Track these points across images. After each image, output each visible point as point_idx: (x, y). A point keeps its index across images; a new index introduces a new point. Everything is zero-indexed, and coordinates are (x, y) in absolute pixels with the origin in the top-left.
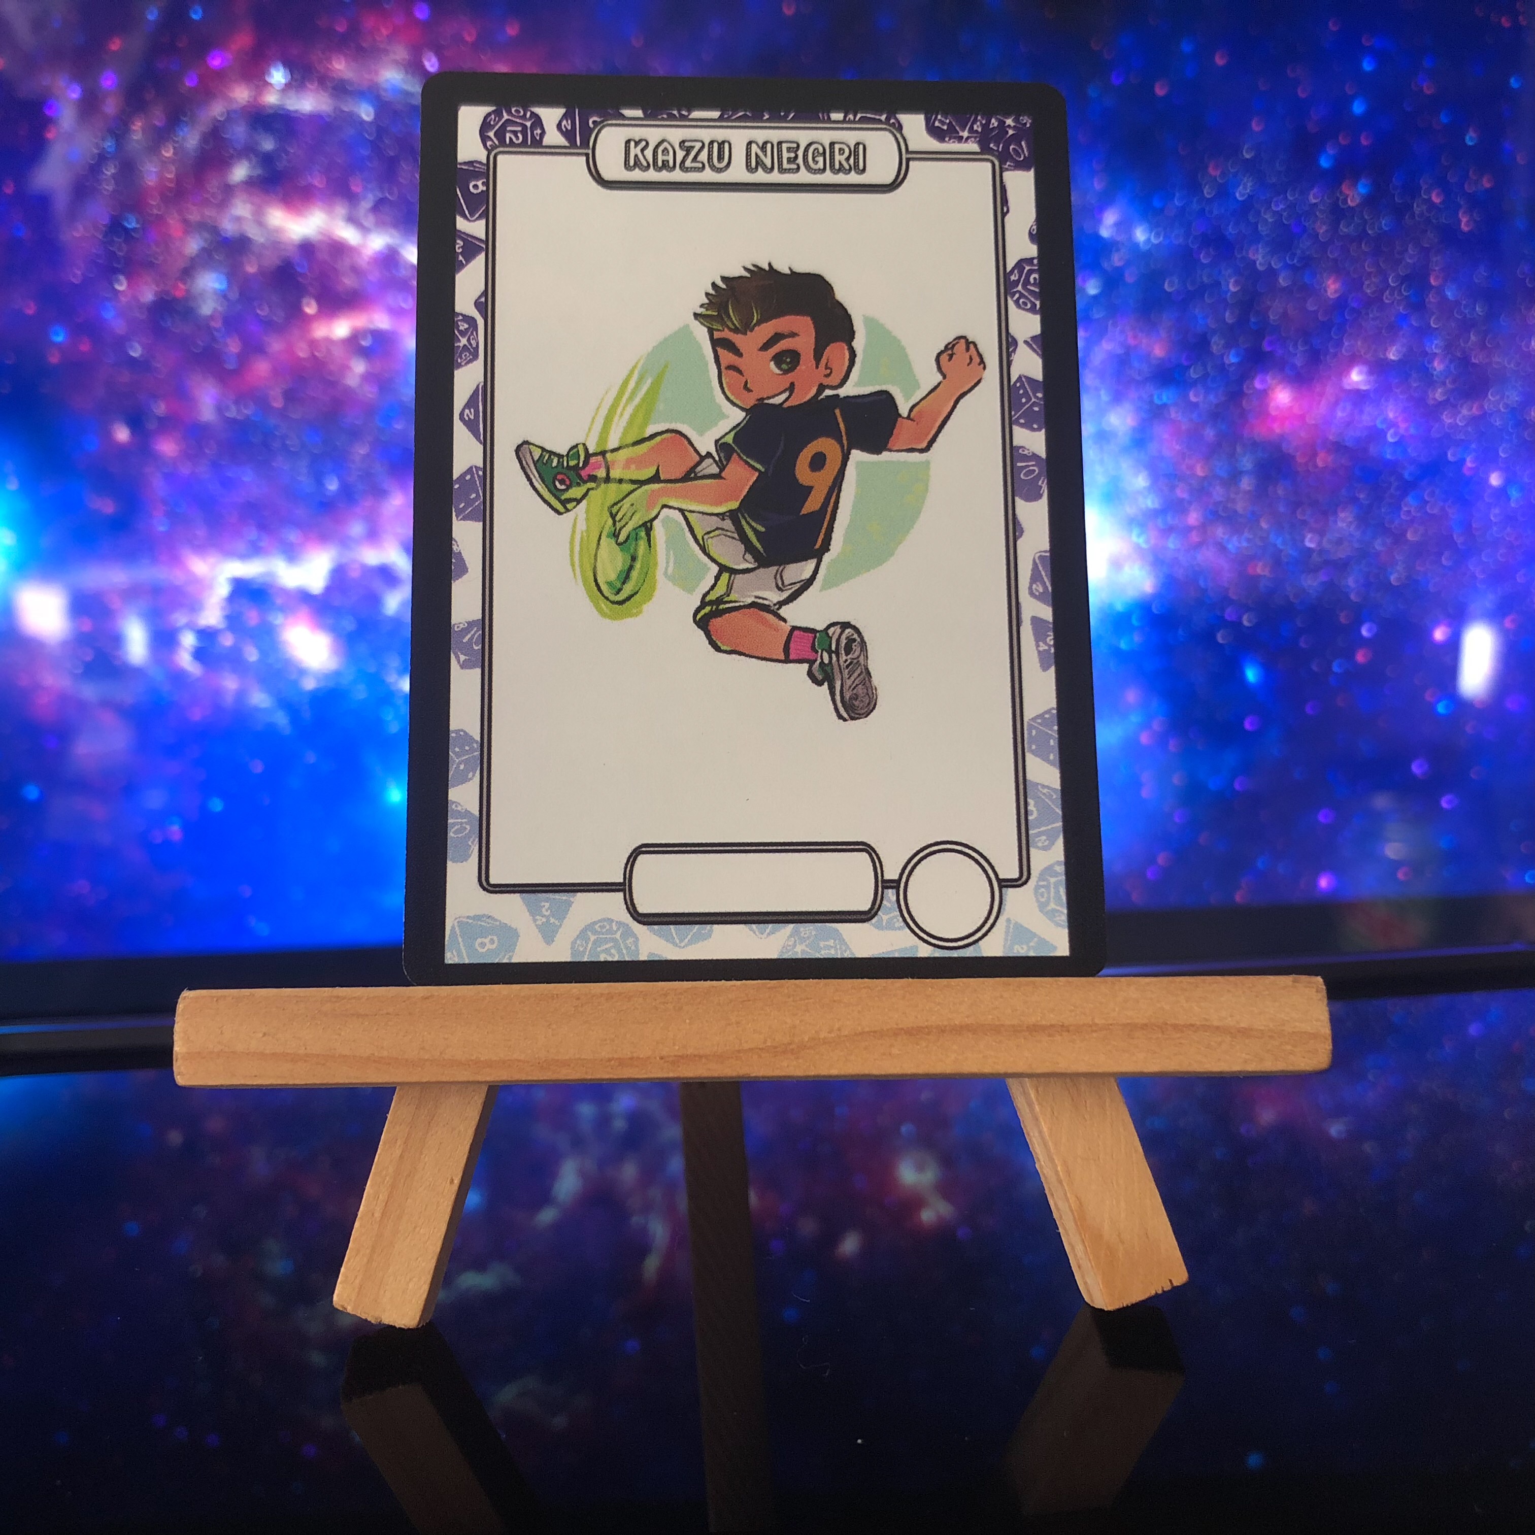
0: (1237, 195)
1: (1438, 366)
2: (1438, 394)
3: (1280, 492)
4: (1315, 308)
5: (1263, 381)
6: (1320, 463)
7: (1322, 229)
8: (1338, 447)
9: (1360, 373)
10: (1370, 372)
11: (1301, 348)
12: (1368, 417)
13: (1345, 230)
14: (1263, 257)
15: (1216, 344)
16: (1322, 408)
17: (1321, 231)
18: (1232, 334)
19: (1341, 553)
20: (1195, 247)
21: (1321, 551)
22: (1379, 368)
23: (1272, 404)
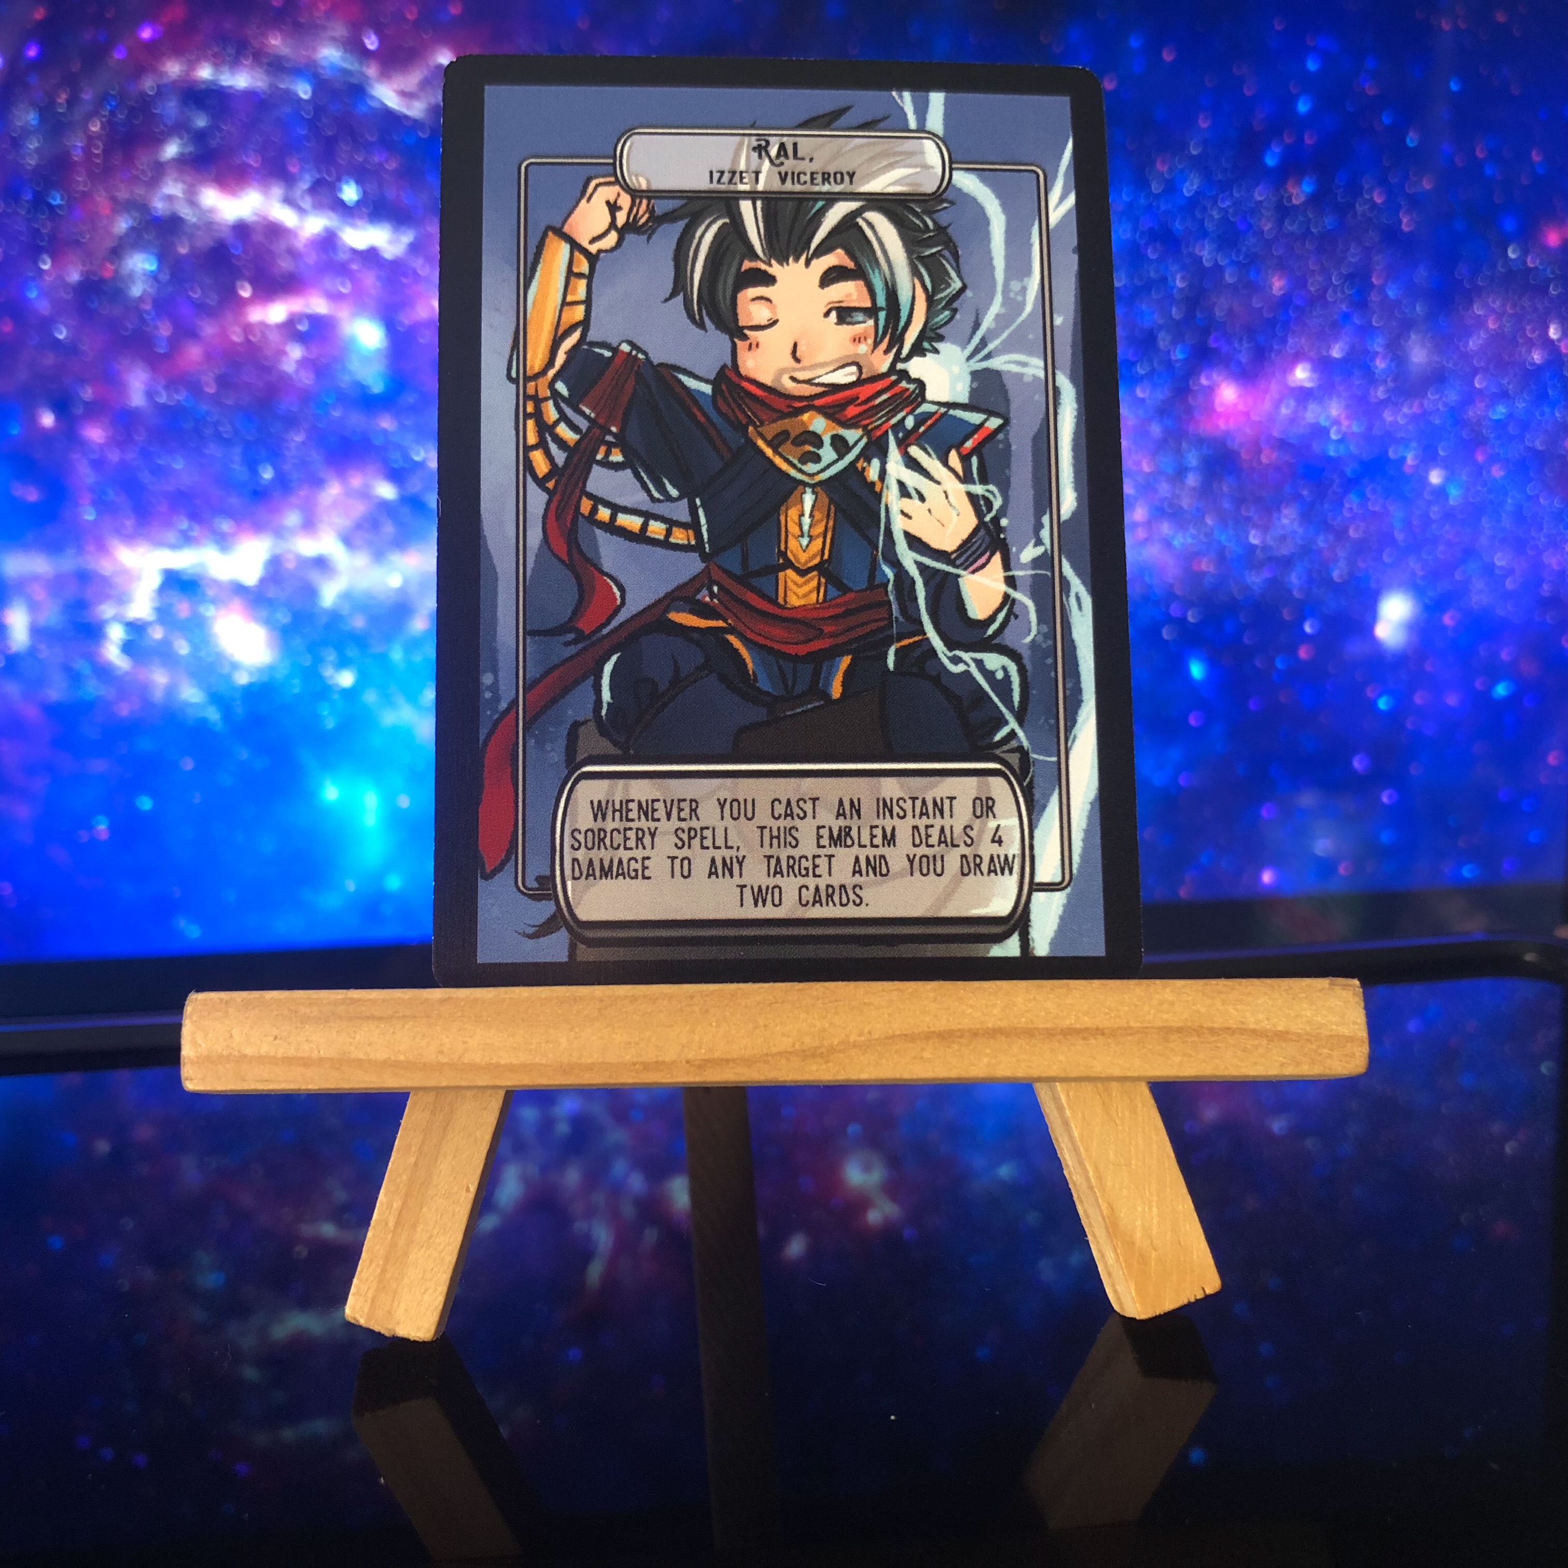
0: (1184, 190)
1: (1380, 364)
2: (1380, 393)
3: (1225, 489)
4: (1259, 306)
5: (1209, 378)
6: (1264, 460)
7: (1267, 226)
8: (1283, 444)
9: (1304, 370)
10: (1314, 369)
11: (1246, 345)
12: (1313, 414)
13: (1290, 228)
14: (1209, 254)
15: (1163, 340)
16: (1267, 405)
17: (1266, 229)
18: (1178, 330)
19: (1285, 550)
20: (1142, 242)
21: (1265, 548)
22: (1323, 365)
23: (1217, 401)
